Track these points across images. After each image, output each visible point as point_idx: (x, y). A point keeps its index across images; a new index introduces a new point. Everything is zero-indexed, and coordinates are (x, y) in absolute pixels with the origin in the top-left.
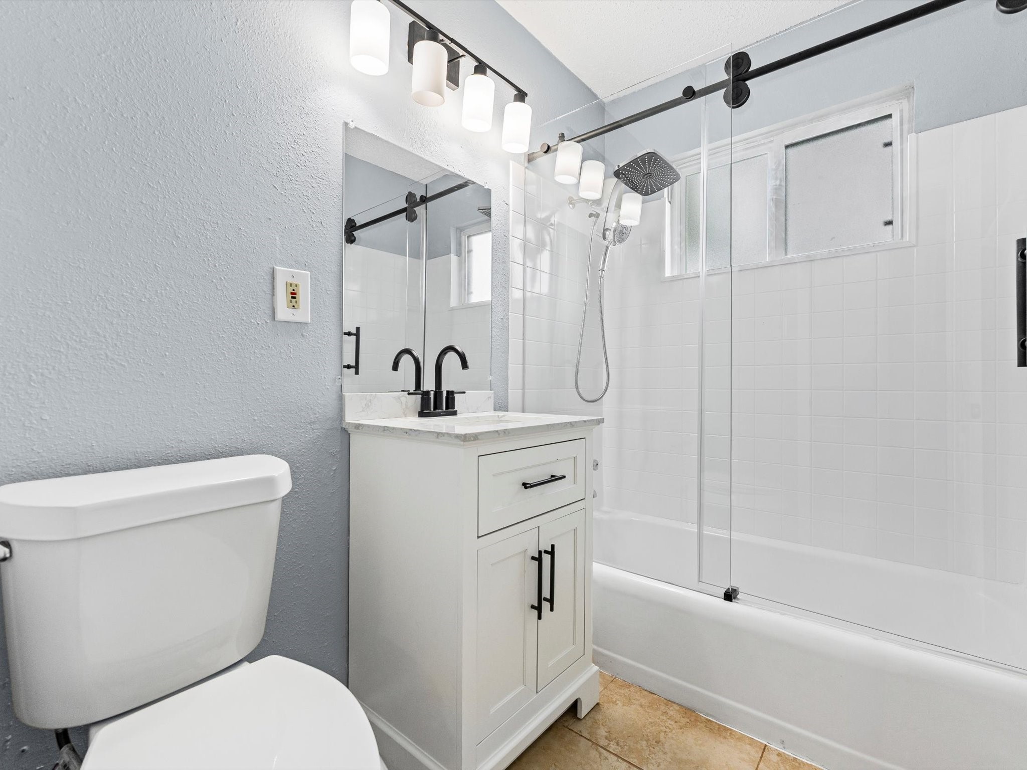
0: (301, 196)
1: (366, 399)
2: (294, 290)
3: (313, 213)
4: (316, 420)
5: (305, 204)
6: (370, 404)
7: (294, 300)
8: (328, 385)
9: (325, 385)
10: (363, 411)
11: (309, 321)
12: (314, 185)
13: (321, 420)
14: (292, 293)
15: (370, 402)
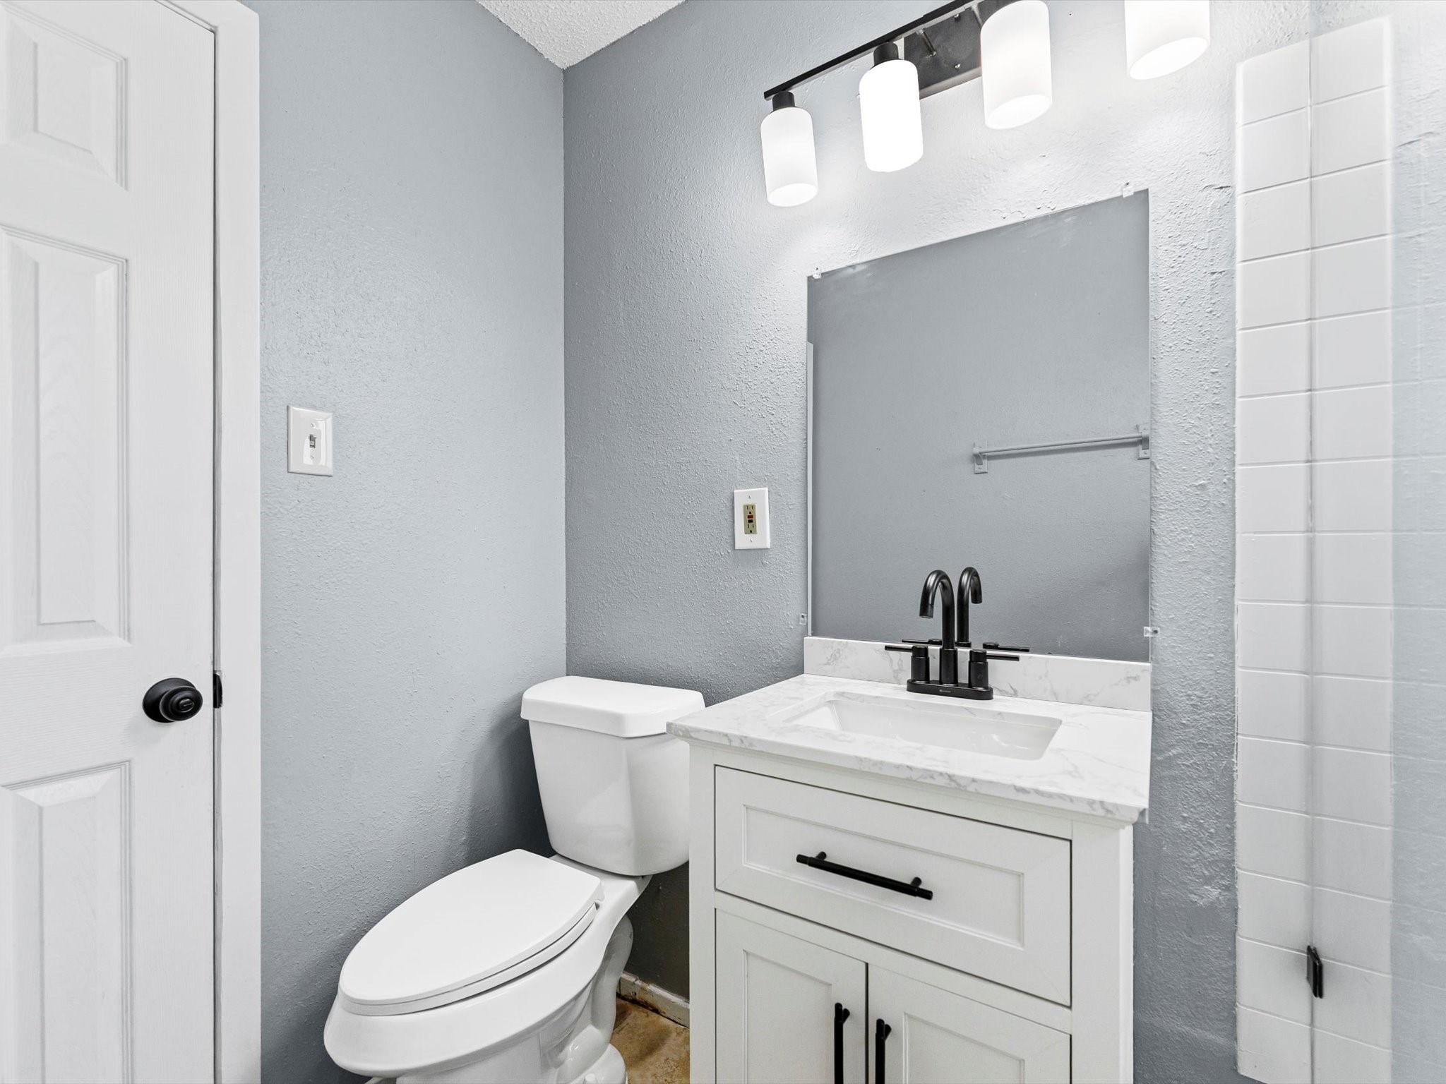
0: (760, 399)
1: (832, 648)
2: (750, 513)
3: (773, 414)
4: (778, 666)
5: (764, 408)
6: (838, 655)
7: (751, 524)
8: (792, 625)
9: (788, 624)
10: (828, 664)
11: (769, 547)
12: (773, 380)
13: (784, 667)
14: (749, 517)
15: (839, 653)
